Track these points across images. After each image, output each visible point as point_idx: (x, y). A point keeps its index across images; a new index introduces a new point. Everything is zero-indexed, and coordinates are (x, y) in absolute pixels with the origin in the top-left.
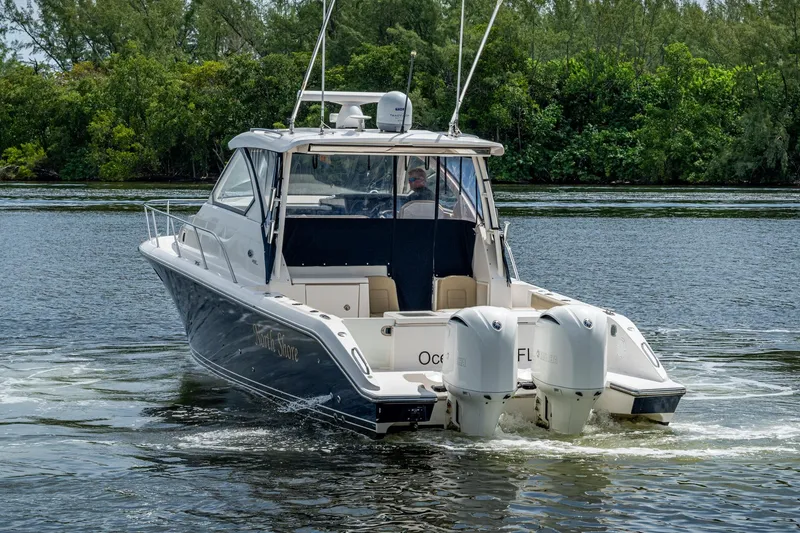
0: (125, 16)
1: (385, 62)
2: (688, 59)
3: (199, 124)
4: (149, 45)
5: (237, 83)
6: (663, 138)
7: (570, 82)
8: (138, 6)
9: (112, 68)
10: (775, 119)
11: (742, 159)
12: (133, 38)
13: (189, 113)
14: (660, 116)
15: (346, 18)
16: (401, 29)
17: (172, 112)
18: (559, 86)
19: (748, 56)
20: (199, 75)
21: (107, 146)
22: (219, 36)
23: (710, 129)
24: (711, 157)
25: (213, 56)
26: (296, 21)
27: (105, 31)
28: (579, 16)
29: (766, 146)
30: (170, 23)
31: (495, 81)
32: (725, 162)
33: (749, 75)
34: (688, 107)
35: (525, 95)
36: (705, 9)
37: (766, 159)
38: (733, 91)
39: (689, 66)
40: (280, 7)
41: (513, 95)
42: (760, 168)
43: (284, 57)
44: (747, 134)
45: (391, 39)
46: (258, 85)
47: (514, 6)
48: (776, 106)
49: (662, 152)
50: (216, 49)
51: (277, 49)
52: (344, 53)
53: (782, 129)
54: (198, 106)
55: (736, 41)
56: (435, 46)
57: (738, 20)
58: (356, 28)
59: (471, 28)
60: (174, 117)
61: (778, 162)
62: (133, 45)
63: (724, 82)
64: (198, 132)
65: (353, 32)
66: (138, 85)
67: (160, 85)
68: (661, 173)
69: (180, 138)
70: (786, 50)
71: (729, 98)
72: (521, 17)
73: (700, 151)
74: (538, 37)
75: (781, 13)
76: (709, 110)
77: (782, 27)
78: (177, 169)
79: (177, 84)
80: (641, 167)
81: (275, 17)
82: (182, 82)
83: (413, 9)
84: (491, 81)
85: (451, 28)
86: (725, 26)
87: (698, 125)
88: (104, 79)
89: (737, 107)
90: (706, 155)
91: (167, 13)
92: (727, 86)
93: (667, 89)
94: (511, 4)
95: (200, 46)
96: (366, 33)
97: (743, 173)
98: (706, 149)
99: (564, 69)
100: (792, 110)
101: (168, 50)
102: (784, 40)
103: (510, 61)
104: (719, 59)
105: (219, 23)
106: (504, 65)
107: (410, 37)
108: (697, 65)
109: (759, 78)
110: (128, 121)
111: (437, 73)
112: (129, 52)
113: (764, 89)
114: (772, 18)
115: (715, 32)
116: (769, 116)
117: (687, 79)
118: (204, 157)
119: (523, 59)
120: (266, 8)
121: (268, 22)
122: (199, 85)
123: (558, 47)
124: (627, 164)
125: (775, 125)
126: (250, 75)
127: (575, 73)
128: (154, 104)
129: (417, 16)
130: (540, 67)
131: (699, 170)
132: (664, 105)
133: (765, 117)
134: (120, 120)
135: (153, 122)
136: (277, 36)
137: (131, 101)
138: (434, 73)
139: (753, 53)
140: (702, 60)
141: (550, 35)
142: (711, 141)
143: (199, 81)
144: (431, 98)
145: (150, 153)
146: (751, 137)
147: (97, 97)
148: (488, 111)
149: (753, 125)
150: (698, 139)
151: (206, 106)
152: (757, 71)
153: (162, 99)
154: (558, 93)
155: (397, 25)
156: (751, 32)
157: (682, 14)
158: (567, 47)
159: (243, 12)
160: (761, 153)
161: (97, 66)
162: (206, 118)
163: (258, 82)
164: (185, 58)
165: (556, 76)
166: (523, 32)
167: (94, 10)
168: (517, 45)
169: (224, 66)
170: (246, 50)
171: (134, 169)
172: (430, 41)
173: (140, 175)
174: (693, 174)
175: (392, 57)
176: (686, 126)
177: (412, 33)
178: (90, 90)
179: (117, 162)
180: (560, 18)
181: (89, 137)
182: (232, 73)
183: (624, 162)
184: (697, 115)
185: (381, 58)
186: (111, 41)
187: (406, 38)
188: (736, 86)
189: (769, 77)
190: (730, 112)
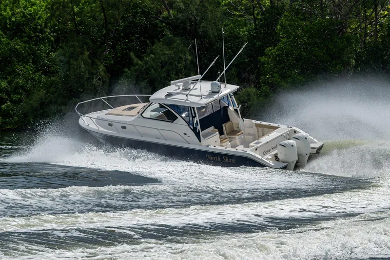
10: (94, 55)
11: (56, 102)
23: (19, 68)
24: (20, 101)
32: (36, 105)
33: (65, 6)
38: (46, 23)
44: (62, 74)
48: (94, 42)
53: (102, 68)
63: (36, 13)
71: (42, 32)
73: (8, 93)
76: (18, 45)
89: (51, 41)
90: (15, 97)
92: (39, 19)
98: (15, 90)
100: (113, 47)
109: (76, 10)
113: (81, 22)
116: (87, 53)
125: (93, 63)
131: (6, 115)
133: (82, 53)
142: (21, 81)
146: (67, 77)
149: (69, 63)
188: (50, 18)
189: (87, 9)
190: (43, 48)
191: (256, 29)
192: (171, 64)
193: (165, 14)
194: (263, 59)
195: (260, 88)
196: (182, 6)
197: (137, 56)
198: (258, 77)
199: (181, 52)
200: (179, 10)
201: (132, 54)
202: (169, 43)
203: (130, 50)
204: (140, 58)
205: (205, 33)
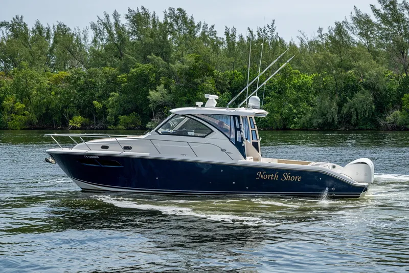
0: (20, 49)
1: (146, 72)
2: (291, 70)
3: (57, 102)
4: (32, 64)
5: (75, 82)
6: (279, 108)
7: (235, 81)
8: (26, 45)
9: (14, 75)
10: (331, 98)
11: (316, 118)
12: (24, 60)
13: (52, 97)
14: (278, 98)
15: (127, 51)
16: (154, 56)
17: (44, 96)
18: (230, 83)
19: (319, 69)
20: (56, 79)
21: (11, 113)
22: (66, 60)
23: (301, 104)
24: (301, 117)
25: (63, 69)
26: (103, 52)
27: (10, 57)
28: (239, 50)
29: (327, 112)
30: (42, 53)
31: (199, 81)
32: (308, 119)
33: (319, 78)
34: (291, 94)
35: (214, 88)
36: (299, 47)
37: (327, 118)
38: (312, 85)
39: (291, 74)
40: (95, 45)
41: (208, 88)
42: (324, 122)
43: (97, 69)
44: (318, 106)
45: (149, 61)
46: (85, 83)
47: (208, 45)
48: (332, 93)
49: (279, 115)
50: (65, 66)
51: (94, 66)
52: (127, 67)
53: (335, 104)
54: (56, 94)
55: (313, 62)
56: (170, 64)
57: (314, 52)
58: (133, 56)
59: (187, 56)
60: (45, 98)
61: (333, 119)
62: (25, 63)
63: (307, 81)
64: (56, 106)
65: (131, 57)
66: (27, 83)
67: (37, 83)
68: (278, 124)
69: (48, 109)
70: (337, 66)
71: (310, 89)
72: (211, 50)
73: (296, 114)
74: (219, 60)
75: (334, 48)
76: (300, 94)
77: (335, 55)
78: (46, 124)
79: (46, 83)
80: (269, 122)
81: (94, 50)
82: (48, 82)
83: (160, 46)
84: (197, 81)
85: (179, 56)
86: (308, 55)
87: (295, 102)
88: (10, 80)
89: (314, 93)
90: (299, 116)
91: (41, 48)
92: (309, 83)
93: (281, 85)
94: (207, 44)
95: (56, 64)
96: (137, 58)
97: (316, 124)
98: (299, 113)
99: (232, 75)
100: (340, 95)
101: (41, 66)
102: (335, 62)
103: (206, 72)
104: (304, 70)
105: (66, 53)
106: (203, 74)
107: (158, 60)
108: (294, 73)
109: (324, 79)
110: (22, 101)
111: (171, 77)
112: (22, 67)
113: (326, 85)
114: (330, 51)
115: (303, 58)
116: (329, 97)
117: (290, 80)
118: (59, 118)
119: (212, 71)
120: (89, 46)
121: (90, 53)
122: (57, 83)
123: (229, 65)
124: (262, 120)
125: (331, 102)
126: (82, 78)
127: (237, 77)
128: (34, 92)
129: (162, 50)
130: (221, 74)
131: (295, 123)
132: (279, 93)
133: (327, 98)
134: (18, 100)
135: (34, 100)
136: (94, 59)
137: (23, 91)
138: (170, 77)
139: (321, 68)
140: (297, 71)
141: (226, 59)
142: (302, 110)
143: (57, 81)
144: (168, 89)
145: (33, 116)
146: (320, 108)
147: (7, 89)
148: (196, 95)
149: (321, 101)
150: (295, 108)
151: (60, 93)
152: (323, 76)
153: (38, 90)
154: (229, 87)
155: (152, 54)
156: (320, 57)
157: (288, 49)
158: (233, 65)
159: (78, 48)
160: (325, 115)
161: (7, 74)
162: (60, 99)
163: (86, 81)
164: (50, 70)
165: (228, 78)
166: (212, 58)
167: (5, 46)
168: (210, 64)
169: (69, 74)
170: (79, 66)
171: (25, 124)
172: (168, 62)
173: (28, 127)
174: (293, 125)
175: (150, 70)
176: (290, 102)
177: (160, 58)
178: (3, 86)
179: (17, 121)
180: (230, 51)
181: (3, 108)
182: (73, 78)
183: (261, 119)
184: (295, 97)
185: (144, 70)
186: (13, 61)
187: (156, 61)
188: (313, 83)
189: (328, 79)
190: (310, 95)
191: (400, 86)
192: (364, 102)
193: (361, 80)
194: (403, 99)
195: (402, 111)
196: (369, 77)
197: (350, 99)
198: (401, 107)
199: (368, 96)
200: (367, 79)
201: (347, 97)
202: (363, 93)
203: (347, 96)
204: (351, 99)
205: (378, 89)
